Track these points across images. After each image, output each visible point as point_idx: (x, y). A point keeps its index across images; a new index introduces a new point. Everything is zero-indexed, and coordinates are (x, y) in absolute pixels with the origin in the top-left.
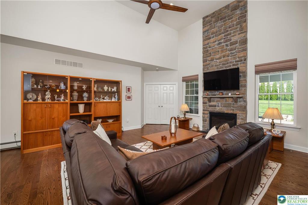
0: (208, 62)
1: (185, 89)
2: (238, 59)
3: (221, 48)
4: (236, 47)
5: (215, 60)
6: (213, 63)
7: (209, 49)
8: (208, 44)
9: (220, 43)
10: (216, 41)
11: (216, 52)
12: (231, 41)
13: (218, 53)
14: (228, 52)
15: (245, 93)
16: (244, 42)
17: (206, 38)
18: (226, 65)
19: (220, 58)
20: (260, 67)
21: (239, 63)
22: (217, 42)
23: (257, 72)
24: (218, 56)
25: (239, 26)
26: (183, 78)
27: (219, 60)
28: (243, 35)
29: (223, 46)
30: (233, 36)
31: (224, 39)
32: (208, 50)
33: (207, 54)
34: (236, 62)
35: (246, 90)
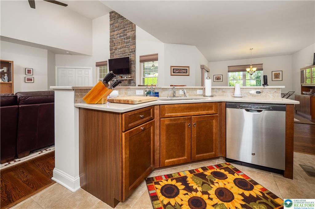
0: (113, 50)
1: (99, 74)
2: (131, 50)
3: (121, 40)
4: (129, 41)
5: (118, 50)
6: (116, 52)
7: (114, 40)
8: (113, 35)
9: (120, 36)
10: (118, 34)
11: (118, 43)
12: (127, 36)
13: (119, 44)
14: (125, 44)
15: (135, 77)
16: (134, 38)
17: (112, 31)
18: (124, 55)
19: (120, 48)
20: (143, 58)
21: (131, 53)
22: (119, 35)
23: (141, 61)
24: (119, 47)
25: (131, 25)
26: (96, 63)
27: (120, 50)
28: (133, 32)
29: (122, 38)
30: (128, 32)
31: (123, 33)
32: (113, 41)
33: (112, 44)
34: (130, 52)
35: (135, 74)
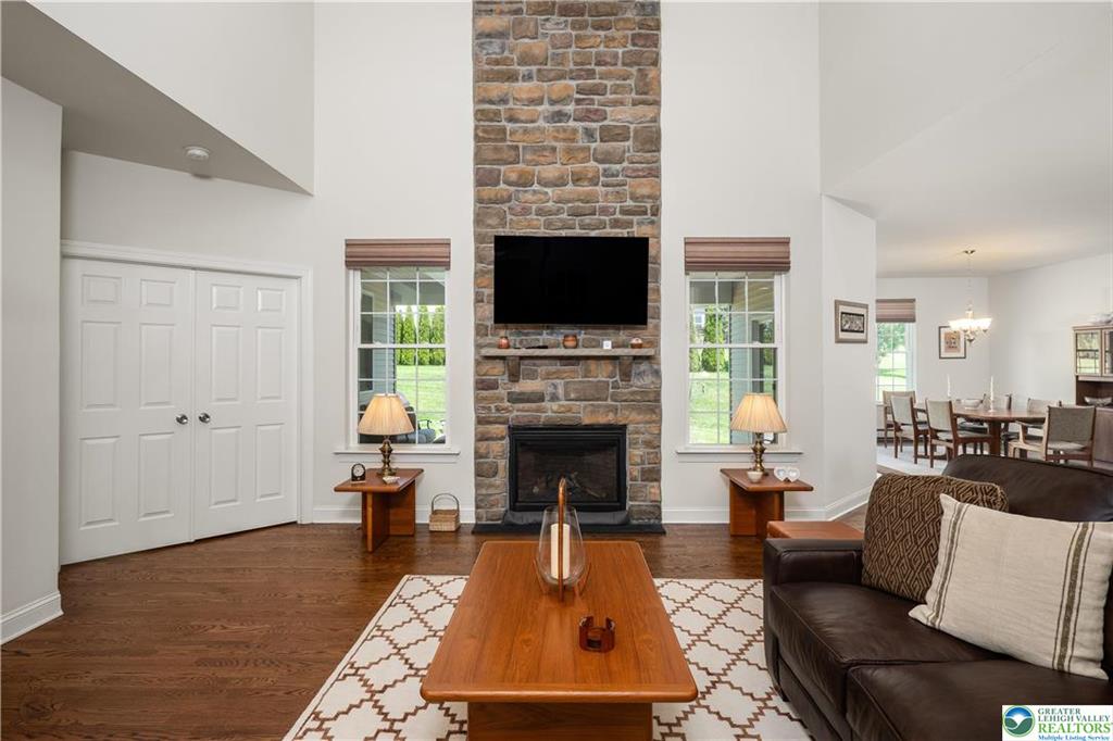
0: (502, 186)
1: (360, 313)
2: (629, 203)
3: (564, 140)
4: (624, 152)
5: (536, 187)
6: (529, 196)
7: (509, 126)
8: (504, 101)
9: (559, 116)
10: (540, 101)
11: (544, 148)
12: (606, 123)
13: (550, 159)
14: (593, 163)
16: (651, 140)
17: (491, 73)
18: (587, 220)
19: (559, 182)
21: (635, 219)
22: (545, 107)
23: (691, 265)
24: (550, 172)
25: (634, 70)
26: (349, 244)
27: (558, 190)
28: (648, 111)
29: (575, 131)
30: (615, 103)
31: (578, 102)
32: (503, 130)
33: (496, 149)
34: (625, 212)
35: (657, 327)
